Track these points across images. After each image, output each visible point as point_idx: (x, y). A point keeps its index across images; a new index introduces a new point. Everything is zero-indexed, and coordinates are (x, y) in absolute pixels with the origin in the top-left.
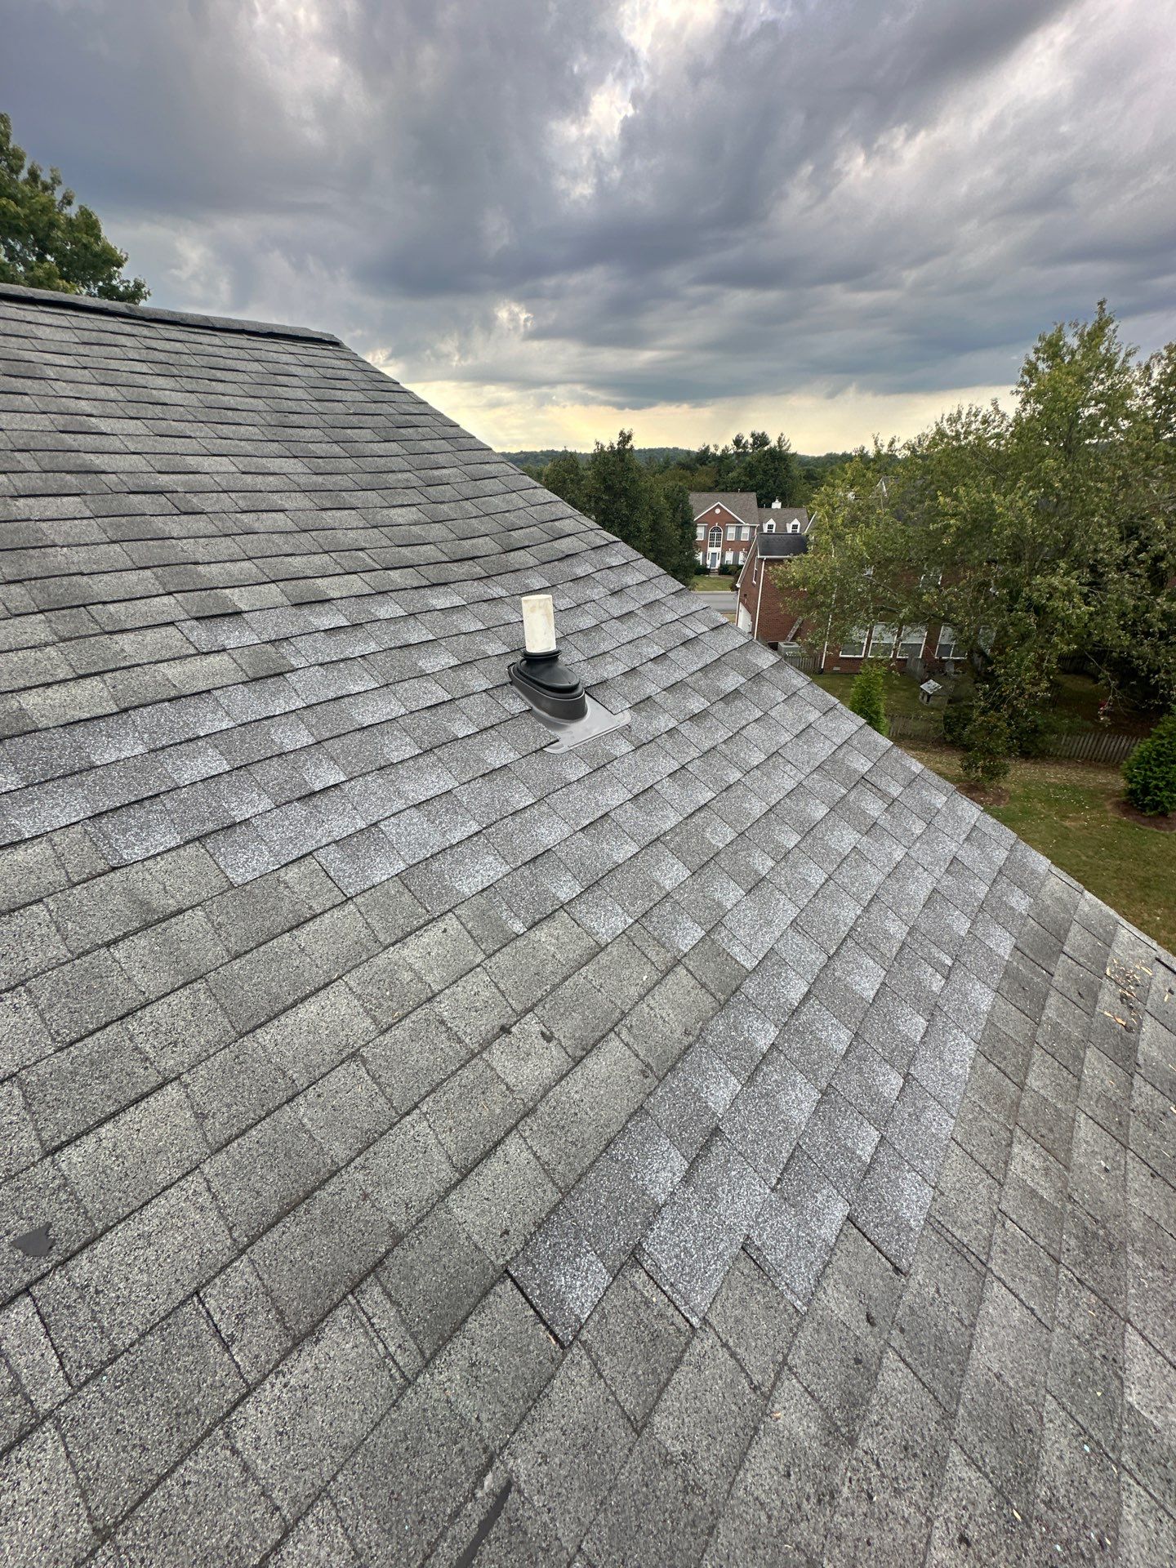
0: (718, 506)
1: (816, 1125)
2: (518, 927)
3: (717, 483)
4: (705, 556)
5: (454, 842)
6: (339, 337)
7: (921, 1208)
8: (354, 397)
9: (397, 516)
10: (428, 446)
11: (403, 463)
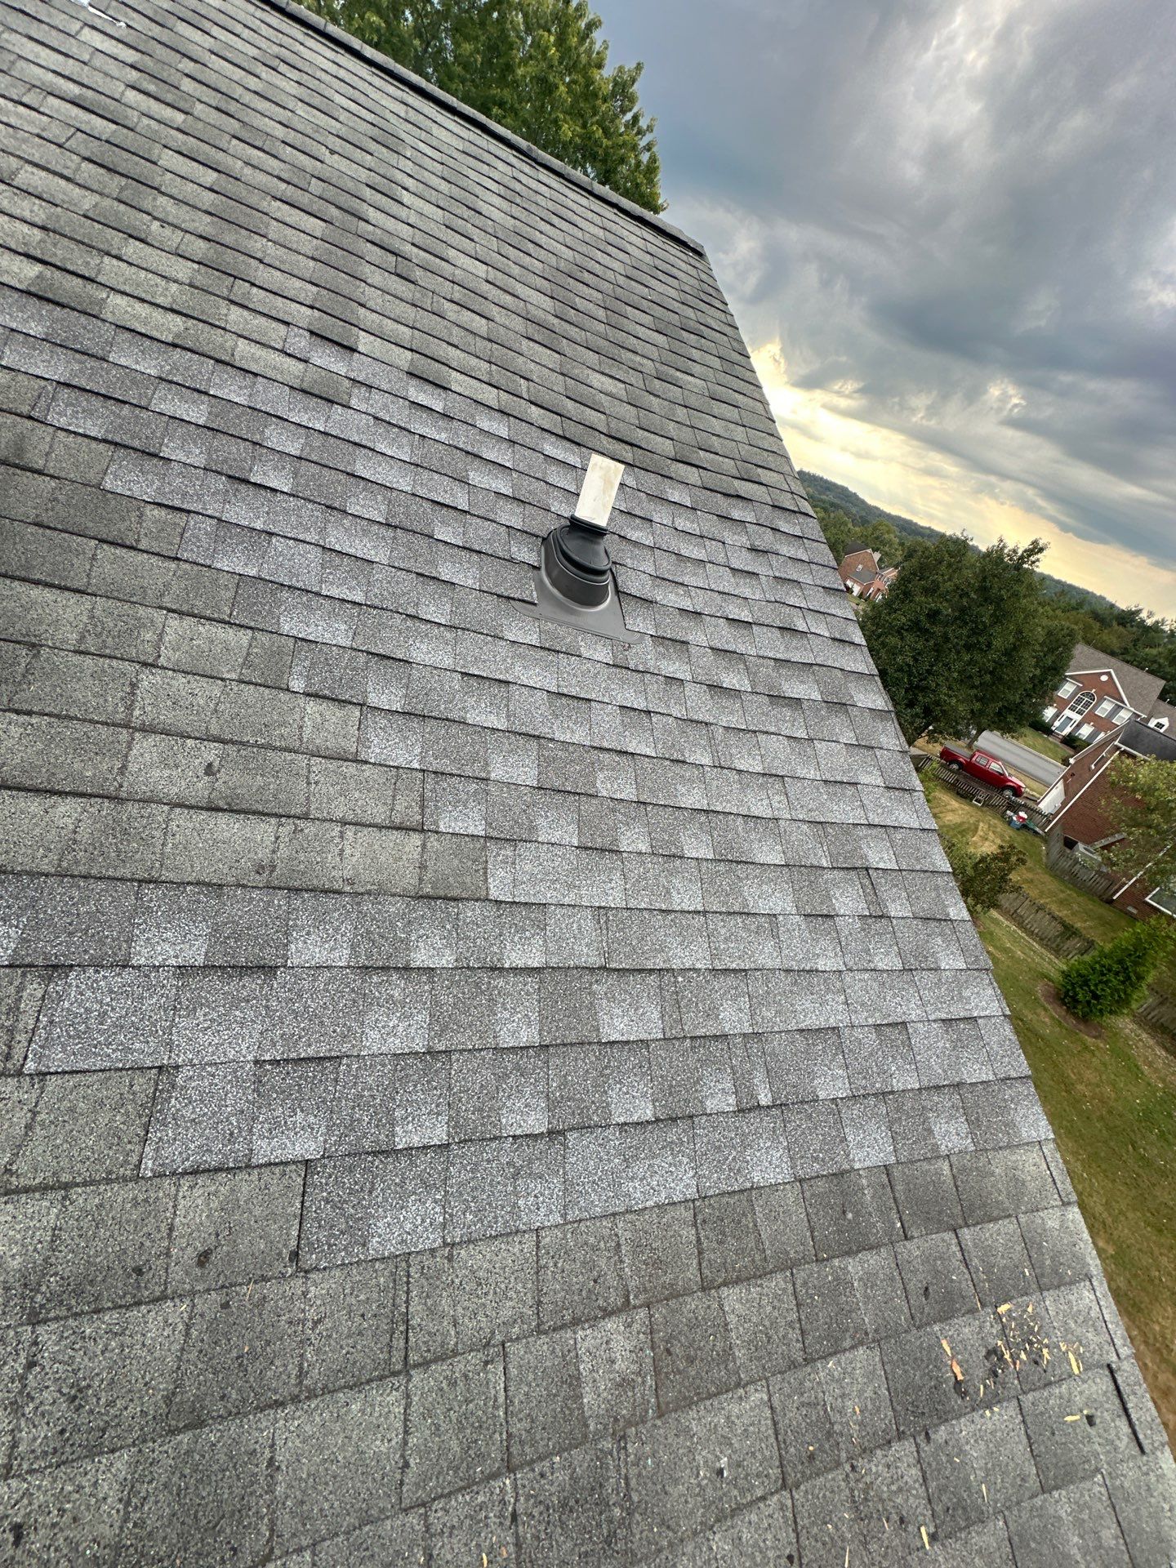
0: (1109, 674)
1: (384, 1065)
2: (297, 685)
3: (1125, 651)
4: (1056, 716)
5: (324, 592)
6: (707, 251)
7: (403, 1241)
8: (666, 291)
9: (597, 380)
10: (696, 354)
11: (654, 353)
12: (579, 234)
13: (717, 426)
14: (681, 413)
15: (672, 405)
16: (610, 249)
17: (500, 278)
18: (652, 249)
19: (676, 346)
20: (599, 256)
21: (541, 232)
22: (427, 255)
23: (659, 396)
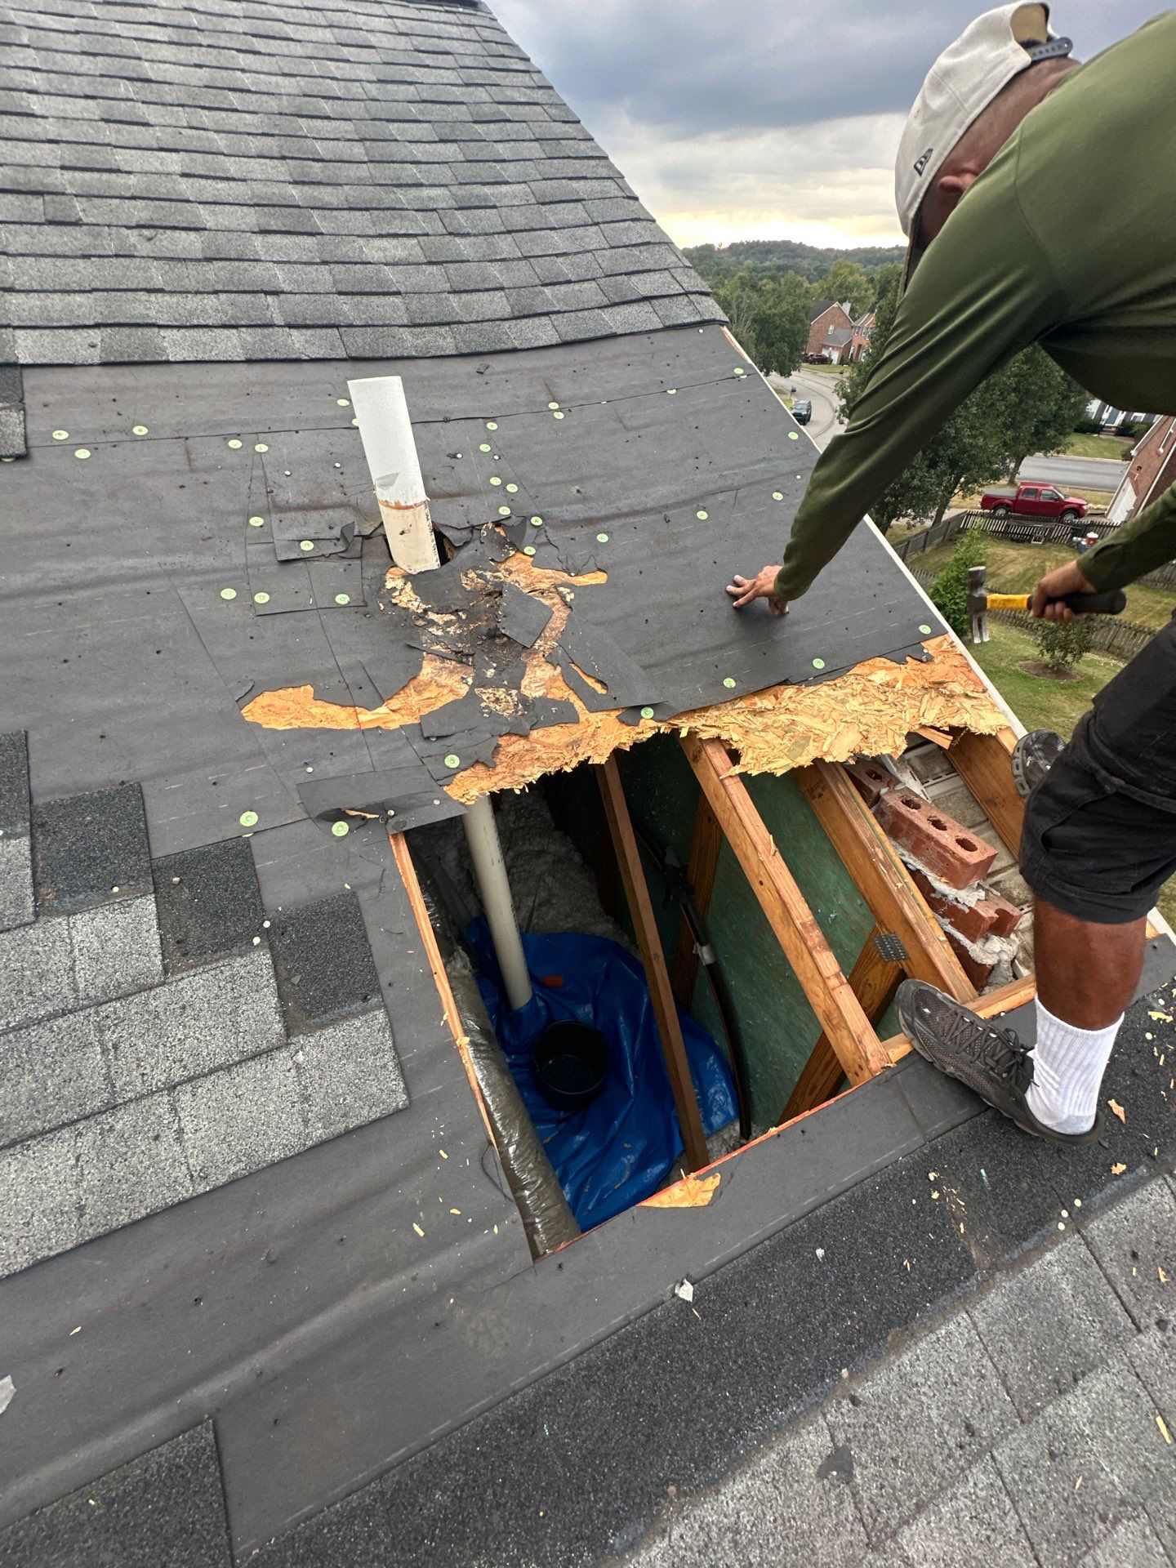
8: (438, 78)
9: (375, 250)
10: (503, 150)
11: (445, 174)
12: (297, 49)
13: (559, 241)
14: (505, 246)
15: (490, 239)
16: (346, 52)
17: (199, 163)
18: (404, 26)
19: (473, 150)
20: (333, 68)
21: (243, 71)
22: (87, 175)
23: (468, 235)
